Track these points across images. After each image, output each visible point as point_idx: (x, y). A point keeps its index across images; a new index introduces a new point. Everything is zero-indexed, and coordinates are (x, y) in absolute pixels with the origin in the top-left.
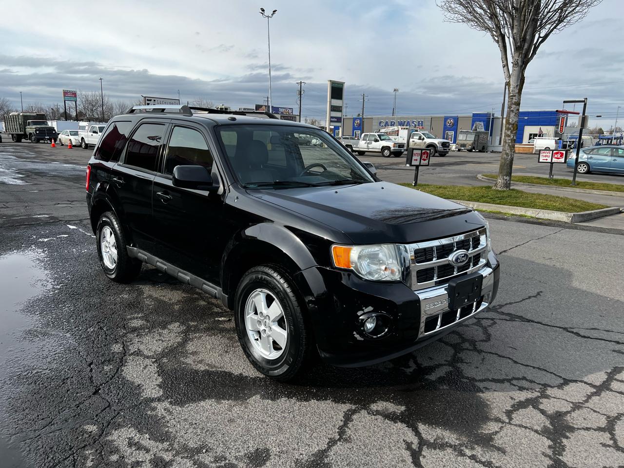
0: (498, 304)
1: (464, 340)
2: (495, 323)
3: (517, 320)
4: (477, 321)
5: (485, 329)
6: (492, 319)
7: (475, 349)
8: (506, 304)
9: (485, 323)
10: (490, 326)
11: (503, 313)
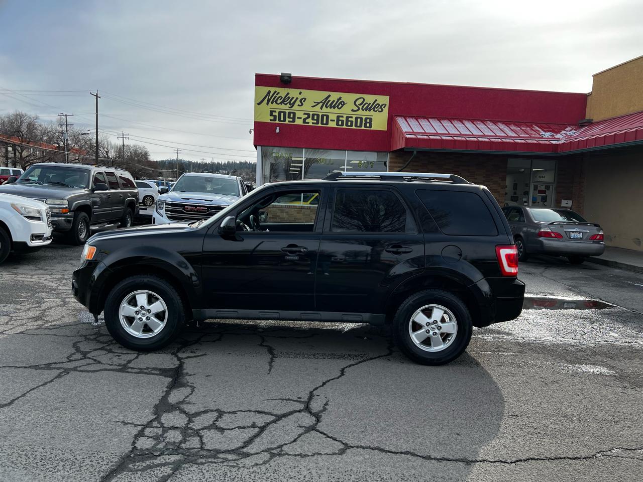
0: (63, 378)
1: (95, 339)
2: (68, 358)
3: (43, 366)
4: (87, 356)
5: (78, 350)
6: (70, 361)
7: (85, 336)
8: (52, 381)
9: (79, 356)
10: (73, 354)
11: (58, 369)
